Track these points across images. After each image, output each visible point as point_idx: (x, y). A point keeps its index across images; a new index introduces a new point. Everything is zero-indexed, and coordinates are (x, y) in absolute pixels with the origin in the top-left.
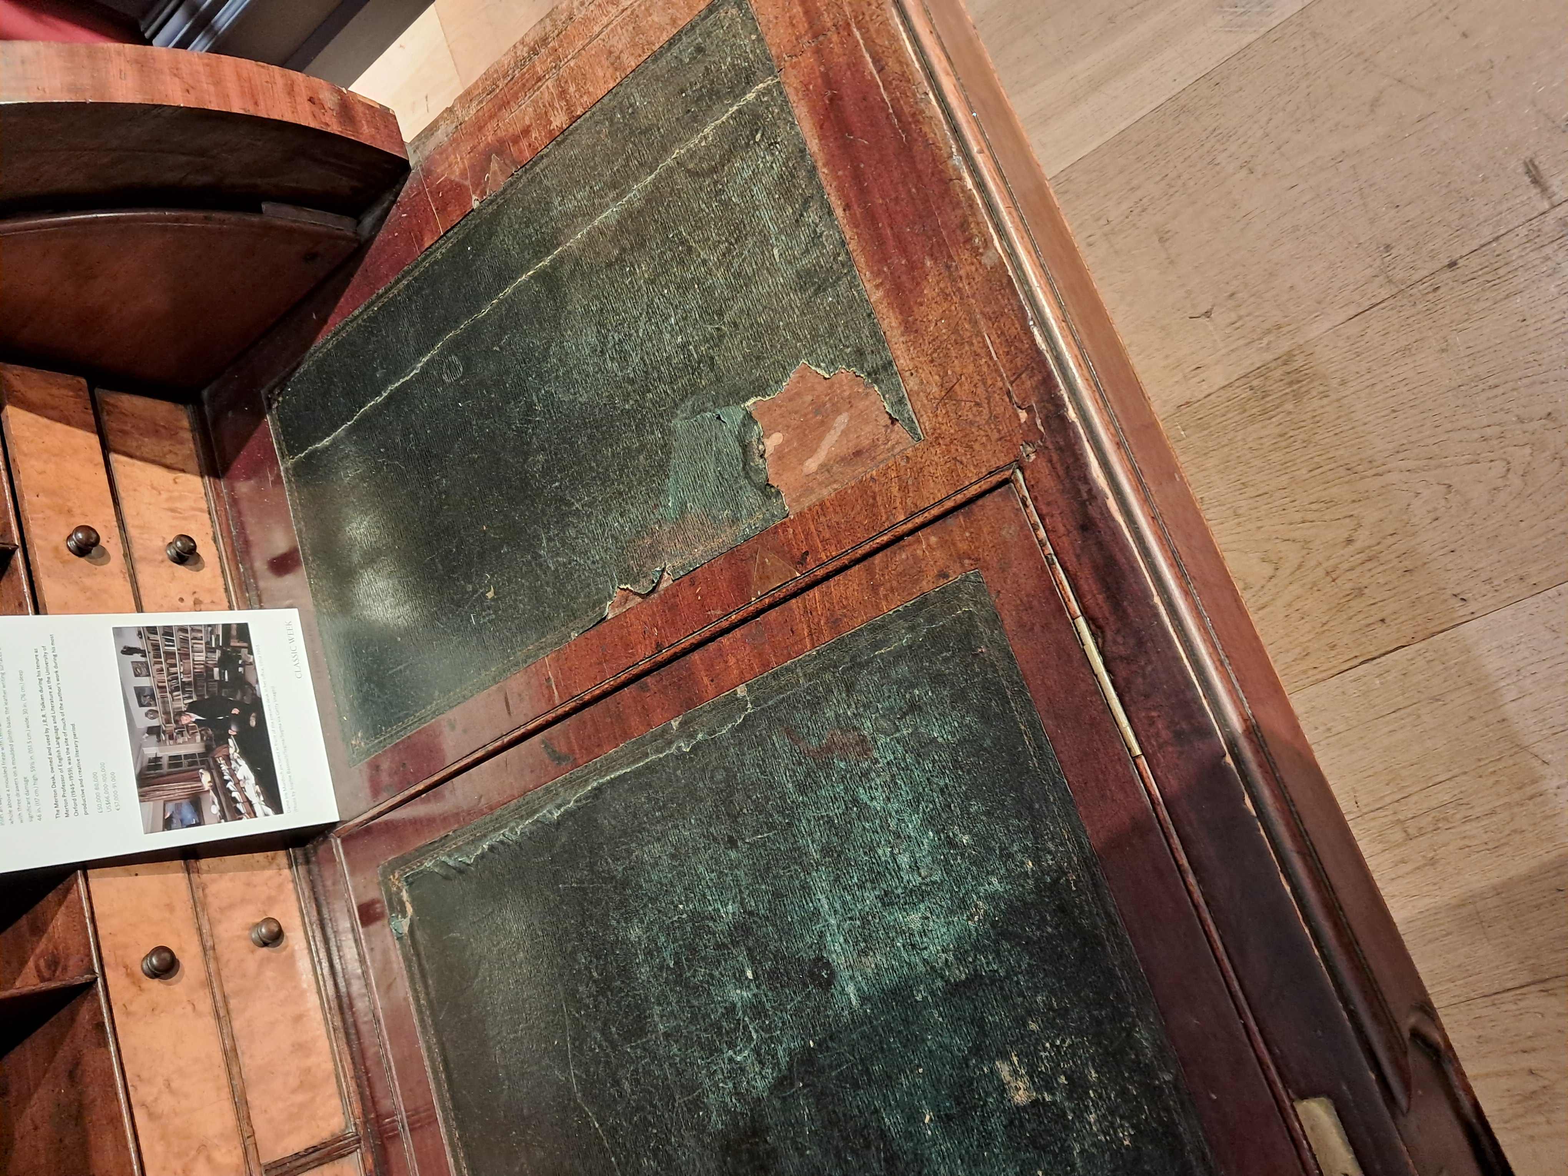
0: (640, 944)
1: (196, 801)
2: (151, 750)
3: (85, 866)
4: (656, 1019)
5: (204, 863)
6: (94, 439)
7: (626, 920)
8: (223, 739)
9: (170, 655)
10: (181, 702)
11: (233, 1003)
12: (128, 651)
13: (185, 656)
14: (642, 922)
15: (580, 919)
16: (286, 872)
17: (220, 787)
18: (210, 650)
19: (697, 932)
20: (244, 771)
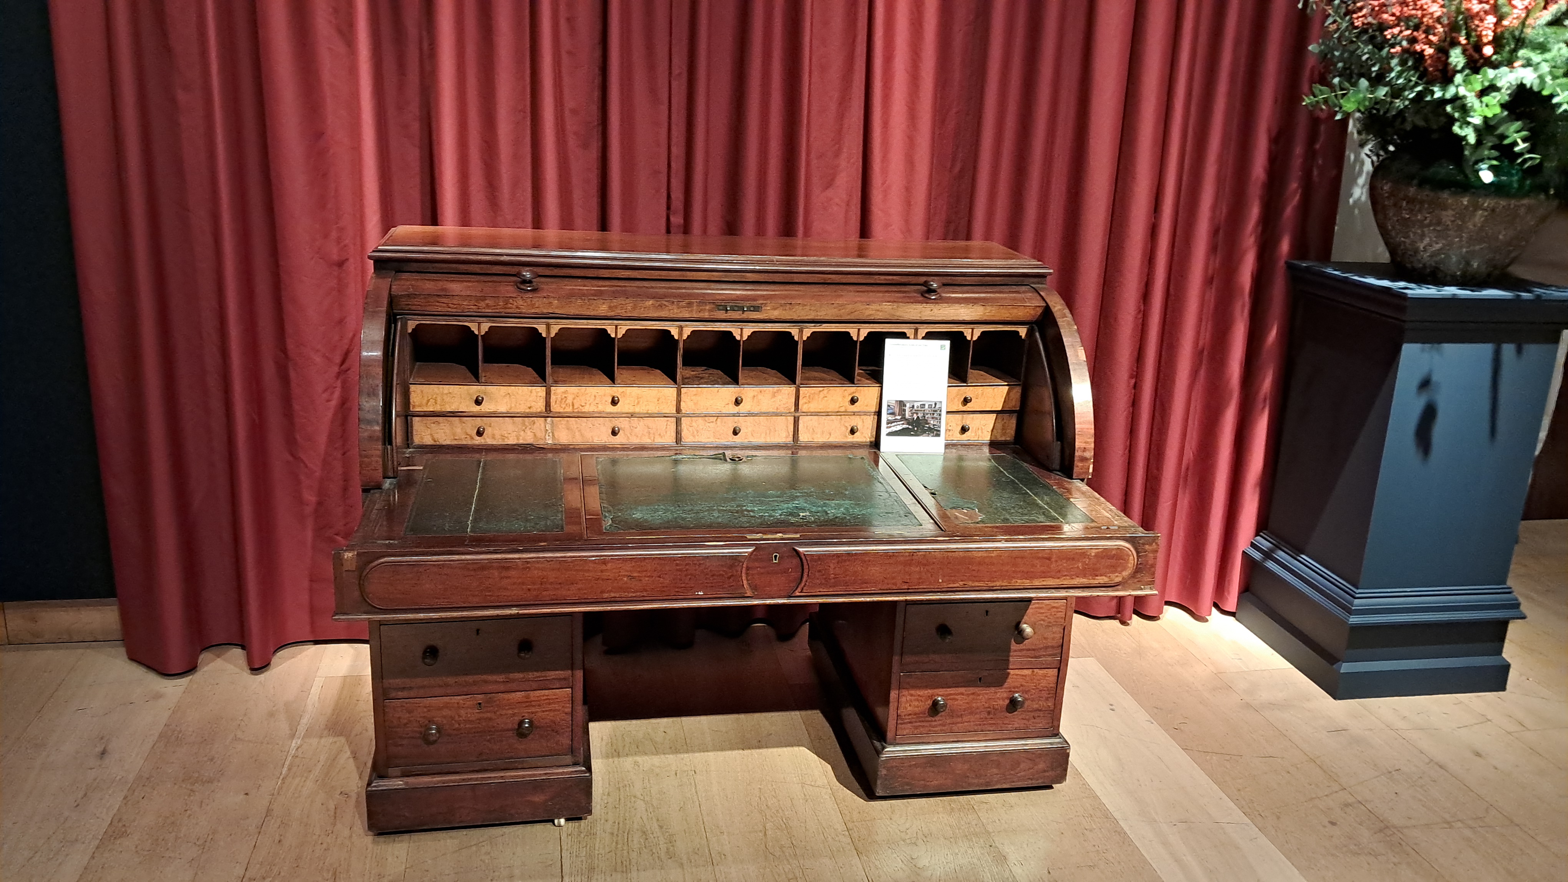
1: (893, 414)
2: (908, 405)
3: (882, 387)
5: (876, 417)
6: (1000, 409)
8: (908, 424)
9: (933, 414)
10: (920, 415)
11: (839, 417)
12: (936, 404)
13: (933, 418)
16: (868, 440)
17: (895, 421)
18: (934, 425)
20: (899, 428)
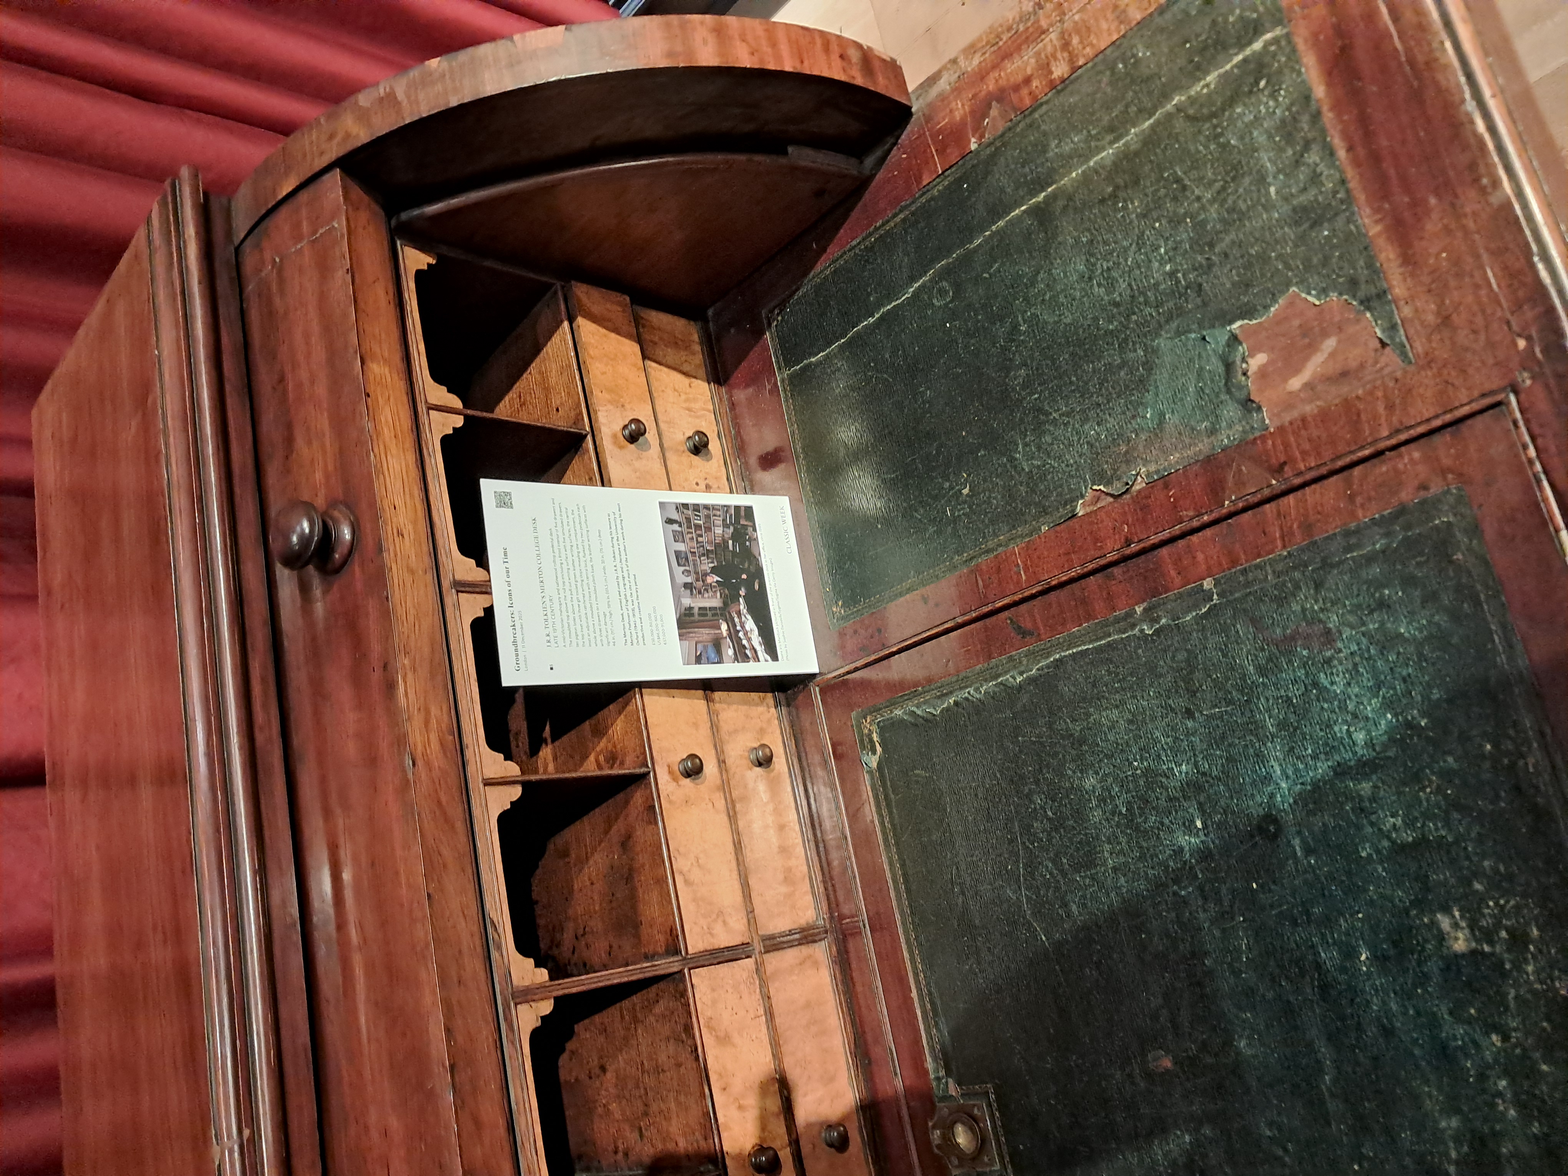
0: (1094, 792)
1: (717, 644)
2: (687, 601)
3: (641, 685)
4: (1106, 854)
5: (717, 695)
6: (636, 348)
7: (1082, 772)
8: (735, 598)
9: (698, 527)
10: (706, 565)
11: (738, 806)
12: (670, 521)
13: (708, 529)
14: (1097, 773)
15: (1037, 767)
16: (773, 710)
17: (733, 635)
18: (725, 526)
19: (1149, 786)
